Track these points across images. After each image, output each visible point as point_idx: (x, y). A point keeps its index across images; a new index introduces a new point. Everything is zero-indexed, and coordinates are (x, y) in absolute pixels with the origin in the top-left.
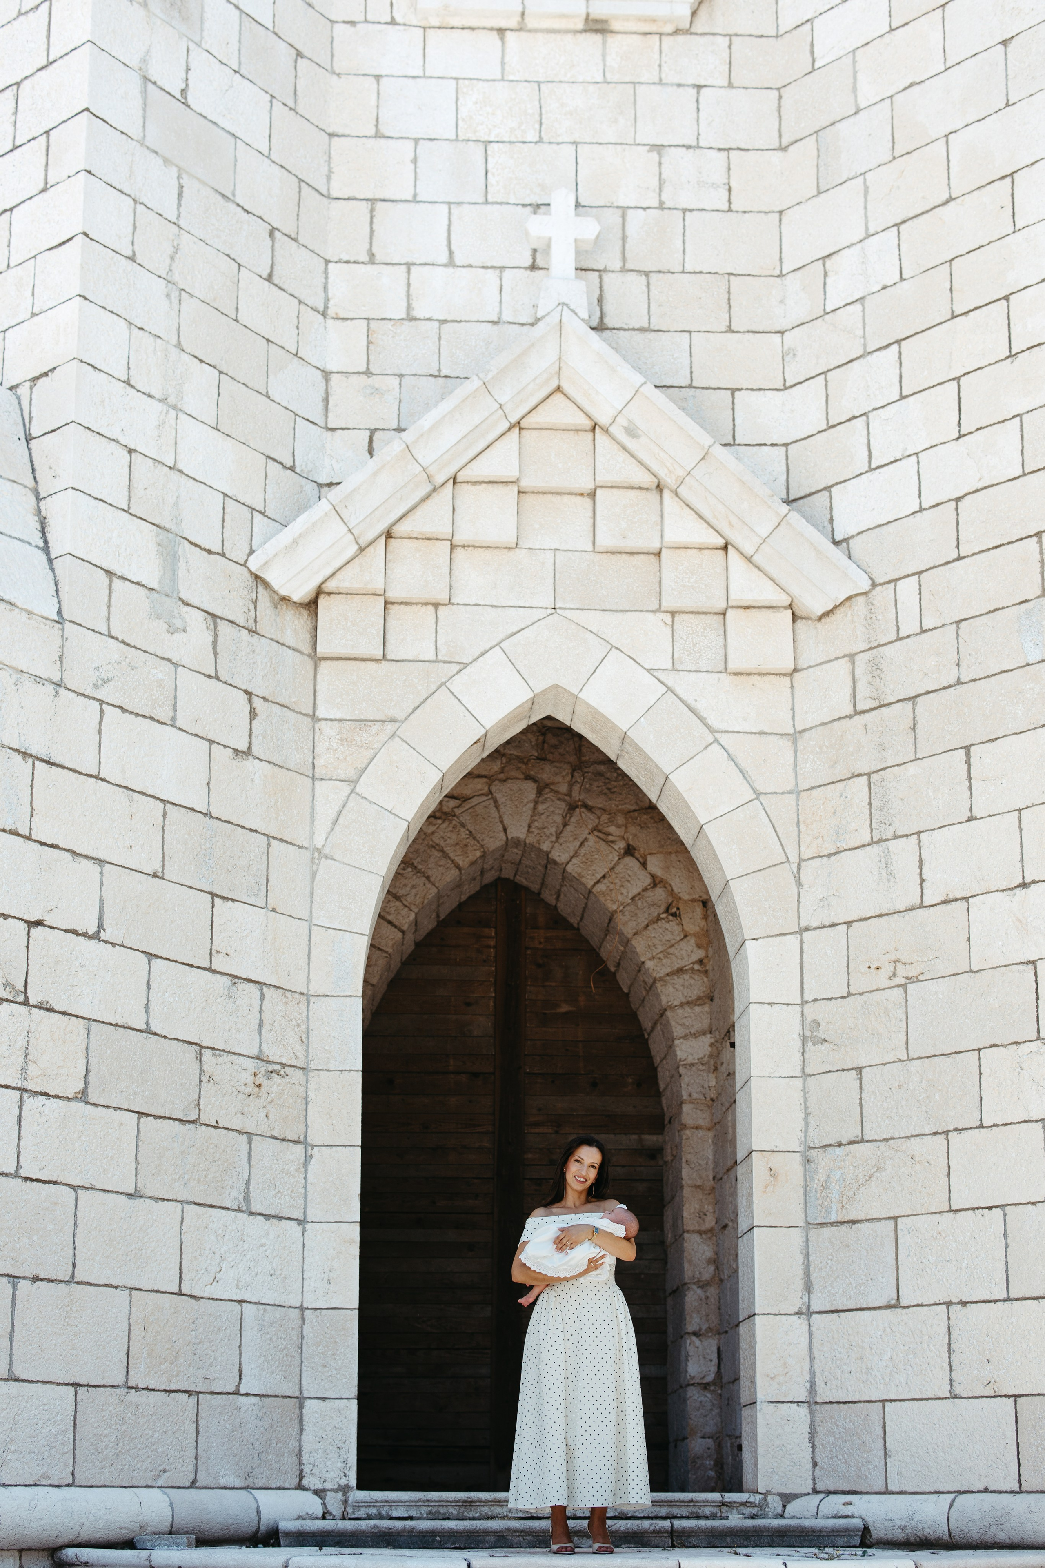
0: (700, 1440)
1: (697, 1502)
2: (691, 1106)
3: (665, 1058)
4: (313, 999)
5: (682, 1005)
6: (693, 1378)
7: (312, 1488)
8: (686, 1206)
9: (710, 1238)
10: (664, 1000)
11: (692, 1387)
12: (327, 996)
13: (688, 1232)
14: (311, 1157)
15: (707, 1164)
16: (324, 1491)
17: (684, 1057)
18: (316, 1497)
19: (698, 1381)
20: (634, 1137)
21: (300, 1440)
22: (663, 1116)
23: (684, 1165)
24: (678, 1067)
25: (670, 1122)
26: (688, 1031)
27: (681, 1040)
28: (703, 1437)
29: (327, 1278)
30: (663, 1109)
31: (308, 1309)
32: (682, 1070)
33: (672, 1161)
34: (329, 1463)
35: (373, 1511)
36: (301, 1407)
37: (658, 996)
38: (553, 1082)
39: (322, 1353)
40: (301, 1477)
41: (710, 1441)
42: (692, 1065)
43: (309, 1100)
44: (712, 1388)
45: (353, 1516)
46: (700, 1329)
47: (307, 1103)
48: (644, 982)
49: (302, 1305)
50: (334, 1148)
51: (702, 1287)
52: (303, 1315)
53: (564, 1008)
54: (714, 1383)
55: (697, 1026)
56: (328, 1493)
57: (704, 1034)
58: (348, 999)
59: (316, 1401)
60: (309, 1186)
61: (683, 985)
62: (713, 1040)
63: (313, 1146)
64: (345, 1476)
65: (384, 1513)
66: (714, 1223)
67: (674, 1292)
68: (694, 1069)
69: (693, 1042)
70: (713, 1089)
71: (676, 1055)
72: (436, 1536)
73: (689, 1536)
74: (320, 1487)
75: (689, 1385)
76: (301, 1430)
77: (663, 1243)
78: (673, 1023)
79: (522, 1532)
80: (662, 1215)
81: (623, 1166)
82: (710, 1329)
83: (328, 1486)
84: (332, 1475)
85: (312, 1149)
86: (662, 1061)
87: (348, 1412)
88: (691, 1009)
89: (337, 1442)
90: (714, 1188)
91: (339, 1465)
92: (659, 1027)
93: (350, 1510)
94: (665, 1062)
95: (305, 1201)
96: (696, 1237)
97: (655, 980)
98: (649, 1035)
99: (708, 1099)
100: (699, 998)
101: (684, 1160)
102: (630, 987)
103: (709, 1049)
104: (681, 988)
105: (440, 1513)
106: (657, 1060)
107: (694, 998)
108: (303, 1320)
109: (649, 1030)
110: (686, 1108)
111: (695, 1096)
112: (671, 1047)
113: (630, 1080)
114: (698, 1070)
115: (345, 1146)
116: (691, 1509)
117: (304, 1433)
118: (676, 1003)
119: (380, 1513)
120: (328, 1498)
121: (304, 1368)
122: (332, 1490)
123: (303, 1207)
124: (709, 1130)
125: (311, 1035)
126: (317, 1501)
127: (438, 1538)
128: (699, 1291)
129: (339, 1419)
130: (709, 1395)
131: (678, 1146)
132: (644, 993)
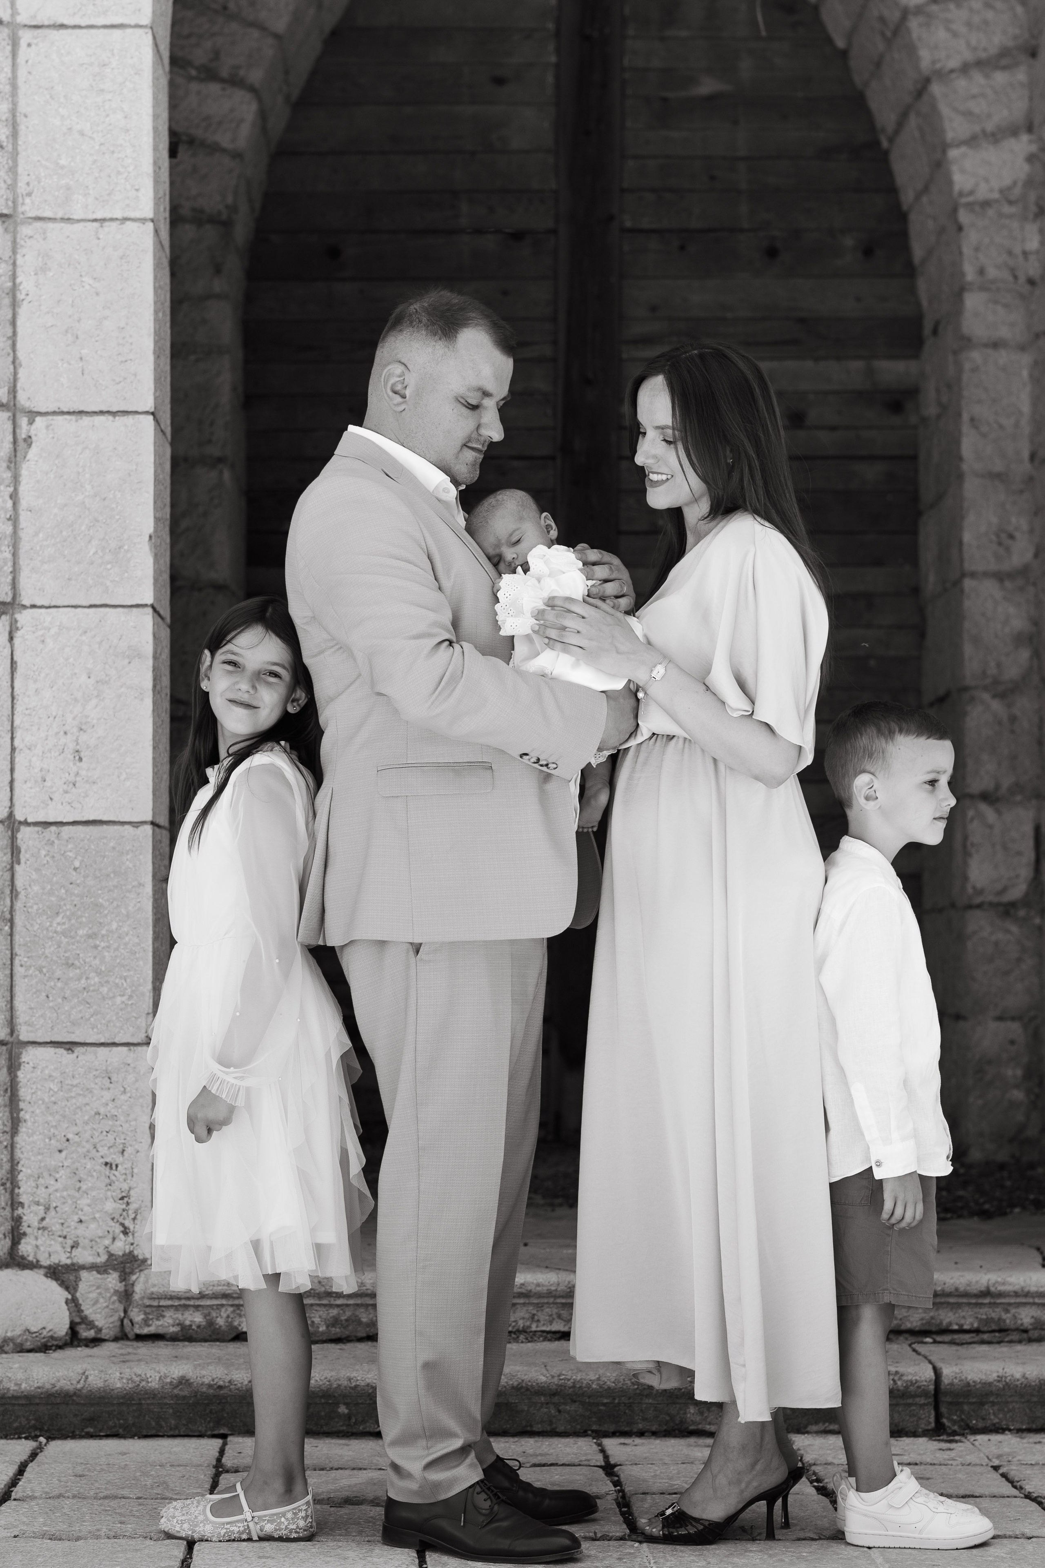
0: (993, 1025)
1: (1001, 1295)
2: (983, 296)
3: (926, 189)
4: (26, 36)
5: (965, 69)
6: (981, 892)
7: (45, 1262)
8: (971, 519)
9: (1022, 589)
10: (925, 57)
11: (978, 913)
12: (62, 26)
13: (973, 575)
14: (28, 441)
15: (1017, 425)
16: (75, 1269)
17: (968, 187)
18: (53, 1285)
19: (990, 898)
20: (857, 365)
21: (12, 1147)
22: (917, 320)
23: (966, 428)
24: (955, 210)
25: (935, 332)
26: (977, 128)
27: (963, 149)
28: (1000, 1018)
29: (72, 746)
30: (918, 304)
31: (26, 823)
32: (964, 217)
33: (939, 417)
34: (84, 1202)
35: (196, 1318)
36: (13, 1066)
37: (911, 50)
38: (682, 248)
39: (64, 933)
40: (16, 1235)
41: (1015, 1028)
42: (986, 204)
43: (20, 296)
44: (1022, 913)
45: (146, 1331)
46: (997, 787)
47: (14, 305)
48: (882, 20)
49: (11, 815)
50: (86, 420)
51: (1001, 696)
52: (13, 838)
53: (707, 86)
54: (1025, 902)
55: (1001, 115)
56: (84, 1274)
57: (1013, 131)
58: (117, 33)
59: (50, 1051)
60: (24, 518)
61: (969, 24)
62: (1034, 148)
63: (33, 415)
64: (126, 1232)
65: (221, 1322)
66: (1029, 555)
67: (941, 700)
68: (991, 212)
69: (989, 153)
70: (1032, 258)
71: (950, 183)
72: (337, 1404)
73: (982, 1404)
74: (64, 1259)
75: (970, 907)
76: (15, 1123)
77: (916, 591)
78: (945, 110)
79: (554, 1394)
80: (914, 532)
81: (834, 428)
82: (1017, 788)
83: (84, 1256)
84: (92, 1230)
85: (31, 422)
86: (918, 197)
87: (131, 1078)
88: (987, 76)
89: (103, 1151)
90: (1031, 479)
91: (111, 1206)
92: (913, 121)
93: (137, 1316)
94: (925, 199)
95: (15, 555)
96: (990, 587)
97: (905, 13)
98: (891, 140)
99: (1022, 279)
100: (1004, 52)
101: (965, 417)
102: (850, 36)
103: (1026, 168)
104: (963, 30)
105: (360, 1322)
106: (907, 197)
107: (993, 51)
108: (15, 851)
109: (890, 127)
110: (972, 301)
111: (992, 273)
112: (939, 165)
113: (849, 242)
114: (1001, 215)
115: (114, 414)
116: (984, 1313)
117: (23, 1129)
118: (953, 63)
119: (211, 1323)
120: (82, 1287)
121: (19, 970)
122: (93, 1267)
123: (8, 568)
124: (1022, 348)
125: (22, 129)
126: (57, 1293)
127: (343, 1409)
128: (996, 705)
129: (107, 1095)
130: (1014, 929)
131: (953, 386)
132: (881, 46)
